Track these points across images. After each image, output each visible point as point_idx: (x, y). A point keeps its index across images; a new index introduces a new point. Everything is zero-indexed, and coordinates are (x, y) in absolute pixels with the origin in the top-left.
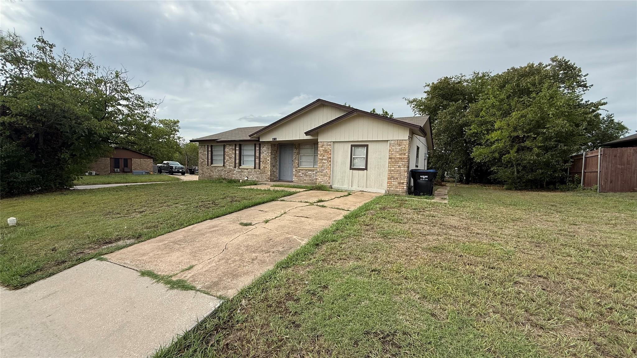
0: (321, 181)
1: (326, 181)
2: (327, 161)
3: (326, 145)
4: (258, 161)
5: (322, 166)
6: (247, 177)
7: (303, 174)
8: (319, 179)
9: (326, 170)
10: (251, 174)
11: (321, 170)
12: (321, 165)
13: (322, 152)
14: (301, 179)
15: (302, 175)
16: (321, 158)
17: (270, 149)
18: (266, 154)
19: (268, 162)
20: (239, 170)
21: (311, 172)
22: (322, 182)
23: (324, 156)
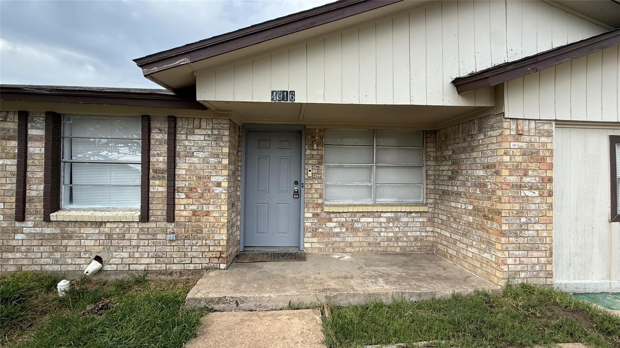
0: (519, 268)
1: (537, 268)
2: (537, 193)
3: (533, 132)
4: (164, 189)
5: (520, 214)
6: (98, 259)
7: (342, 225)
8: (510, 261)
9: (537, 227)
10: (126, 243)
11: (515, 227)
12: (517, 206)
13: (519, 159)
14: (333, 243)
15: (337, 230)
16: (513, 179)
17: (226, 139)
18: (205, 160)
19: (218, 190)
20: (48, 230)
21: (370, 220)
22: (523, 275)
23: (526, 175)
